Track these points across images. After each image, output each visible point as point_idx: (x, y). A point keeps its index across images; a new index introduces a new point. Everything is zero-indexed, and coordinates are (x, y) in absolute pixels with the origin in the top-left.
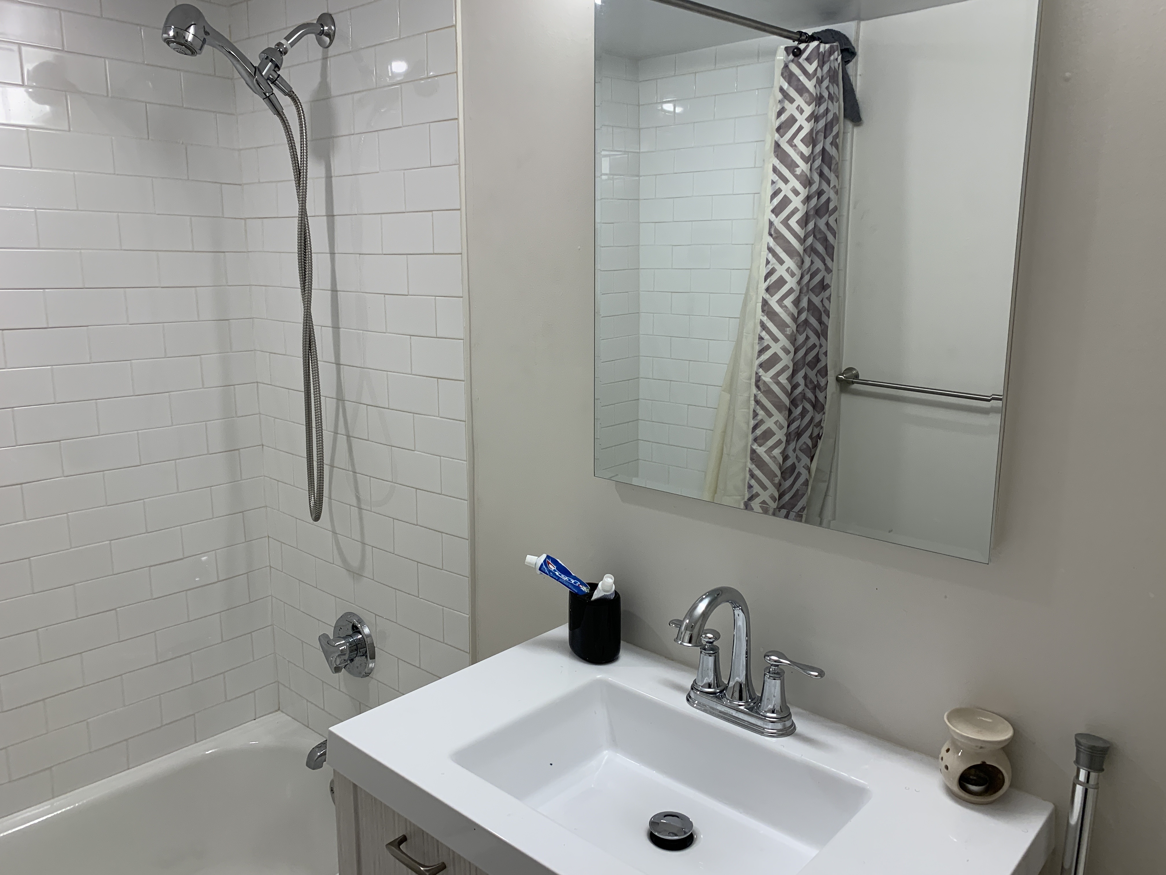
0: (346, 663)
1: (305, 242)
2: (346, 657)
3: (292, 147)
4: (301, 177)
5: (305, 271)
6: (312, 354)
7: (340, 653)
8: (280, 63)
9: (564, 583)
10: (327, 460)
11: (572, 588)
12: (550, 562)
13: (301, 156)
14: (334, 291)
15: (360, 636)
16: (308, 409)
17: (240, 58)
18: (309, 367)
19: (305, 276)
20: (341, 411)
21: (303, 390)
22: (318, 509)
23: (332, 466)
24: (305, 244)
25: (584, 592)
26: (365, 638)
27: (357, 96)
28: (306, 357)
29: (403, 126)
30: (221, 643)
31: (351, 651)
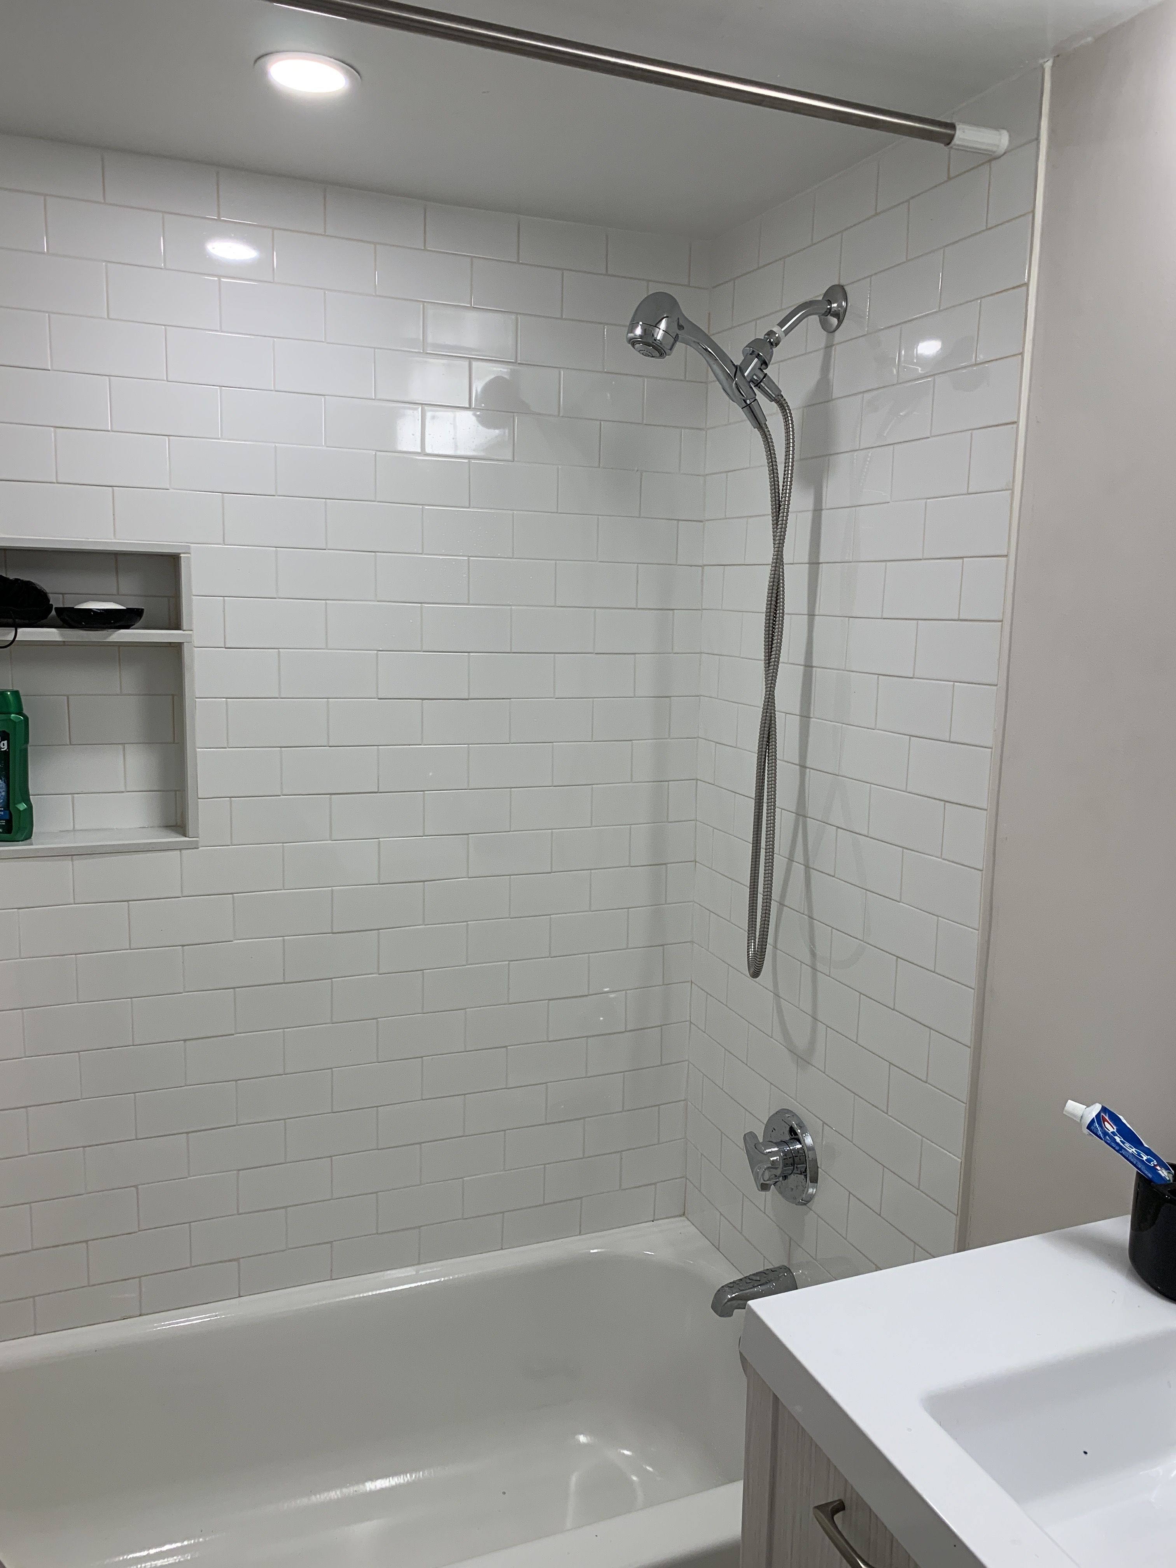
0: (778, 1180)
1: (777, 600)
2: (778, 1172)
3: (773, 471)
4: (780, 512)
5: (773, 639)
6: (770, 751)
7: (770, 1165)
8: (769, 358)
9: (1130, 1158)
10: (776, 895)
11: (1143, 1168)
12: (1107, 1118)
13: (784, 482)
14: (808, 666)
15: (799, 1146)
16: (758, 822)
17: (716, 355)
18: (764, 769)
19: (772, 646)
20: (801, 827)
21: (754, 796)
22: (758, 963)
23: (781, 904)
24: (777, 603)
25: (1163, 1178)
26: (806, 1151)
27: (867, 396)
28: (762, 755)
29: (932, 436)
30: (621, 1112)
31: (785, 1165)
